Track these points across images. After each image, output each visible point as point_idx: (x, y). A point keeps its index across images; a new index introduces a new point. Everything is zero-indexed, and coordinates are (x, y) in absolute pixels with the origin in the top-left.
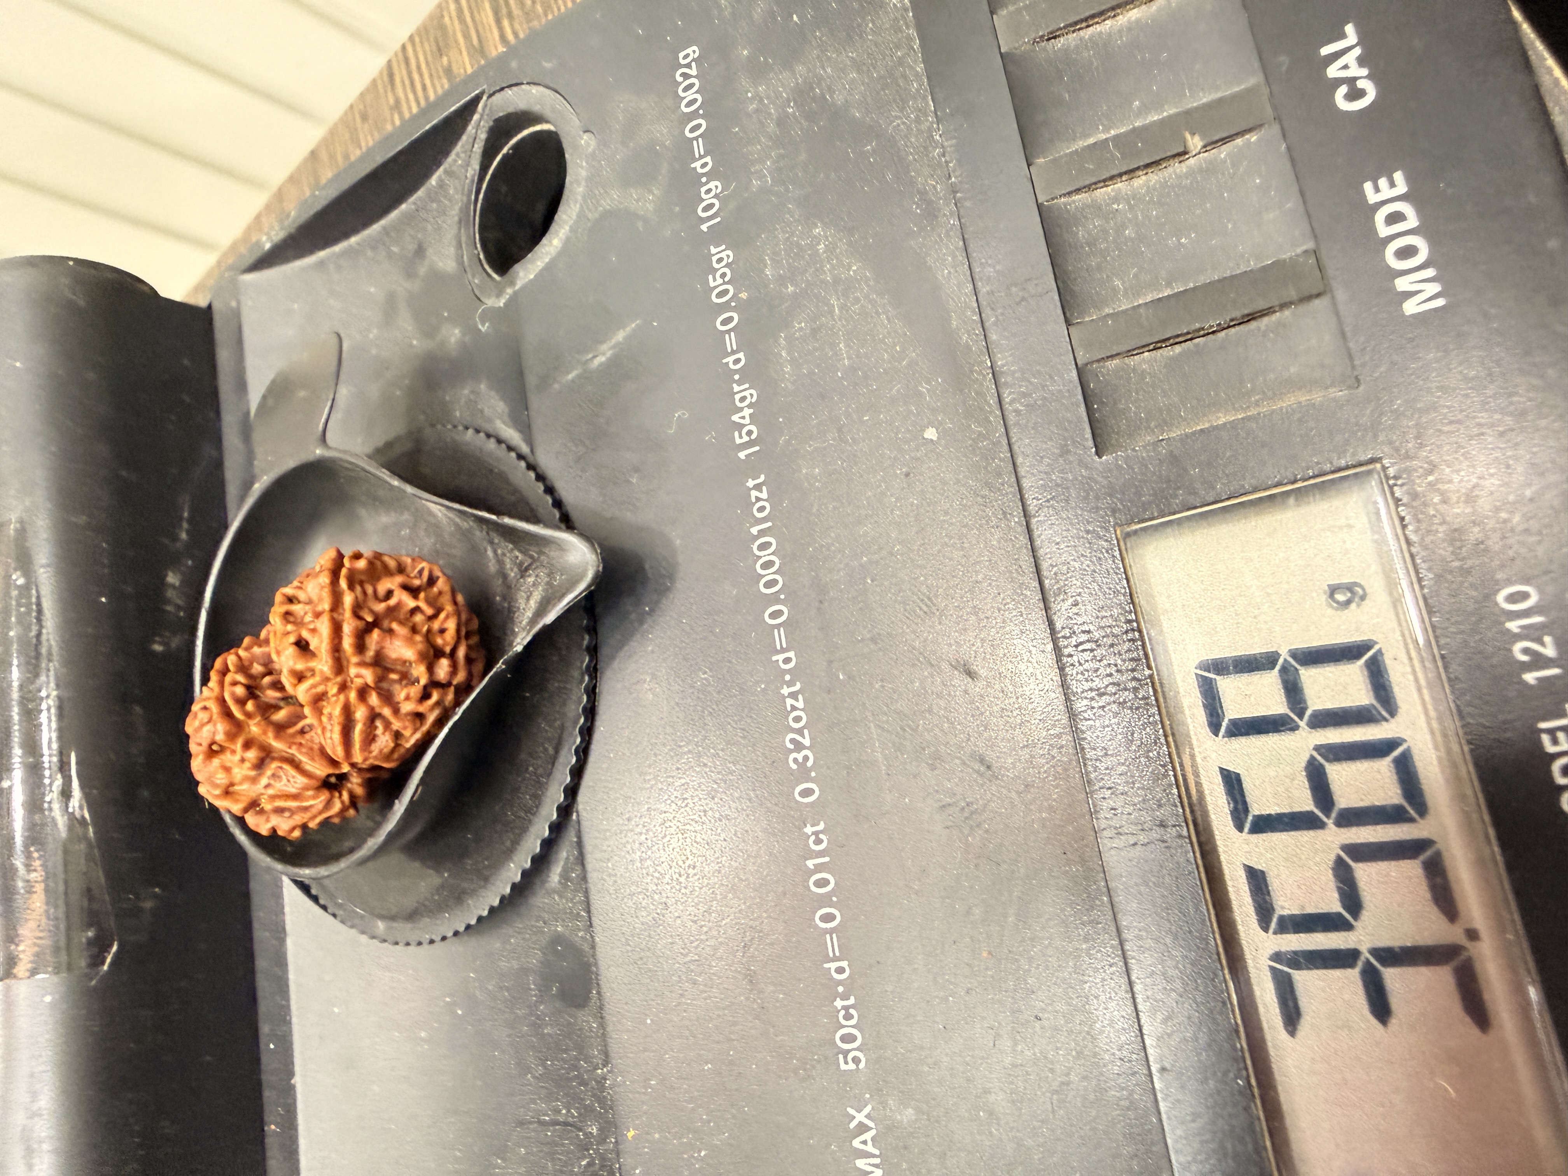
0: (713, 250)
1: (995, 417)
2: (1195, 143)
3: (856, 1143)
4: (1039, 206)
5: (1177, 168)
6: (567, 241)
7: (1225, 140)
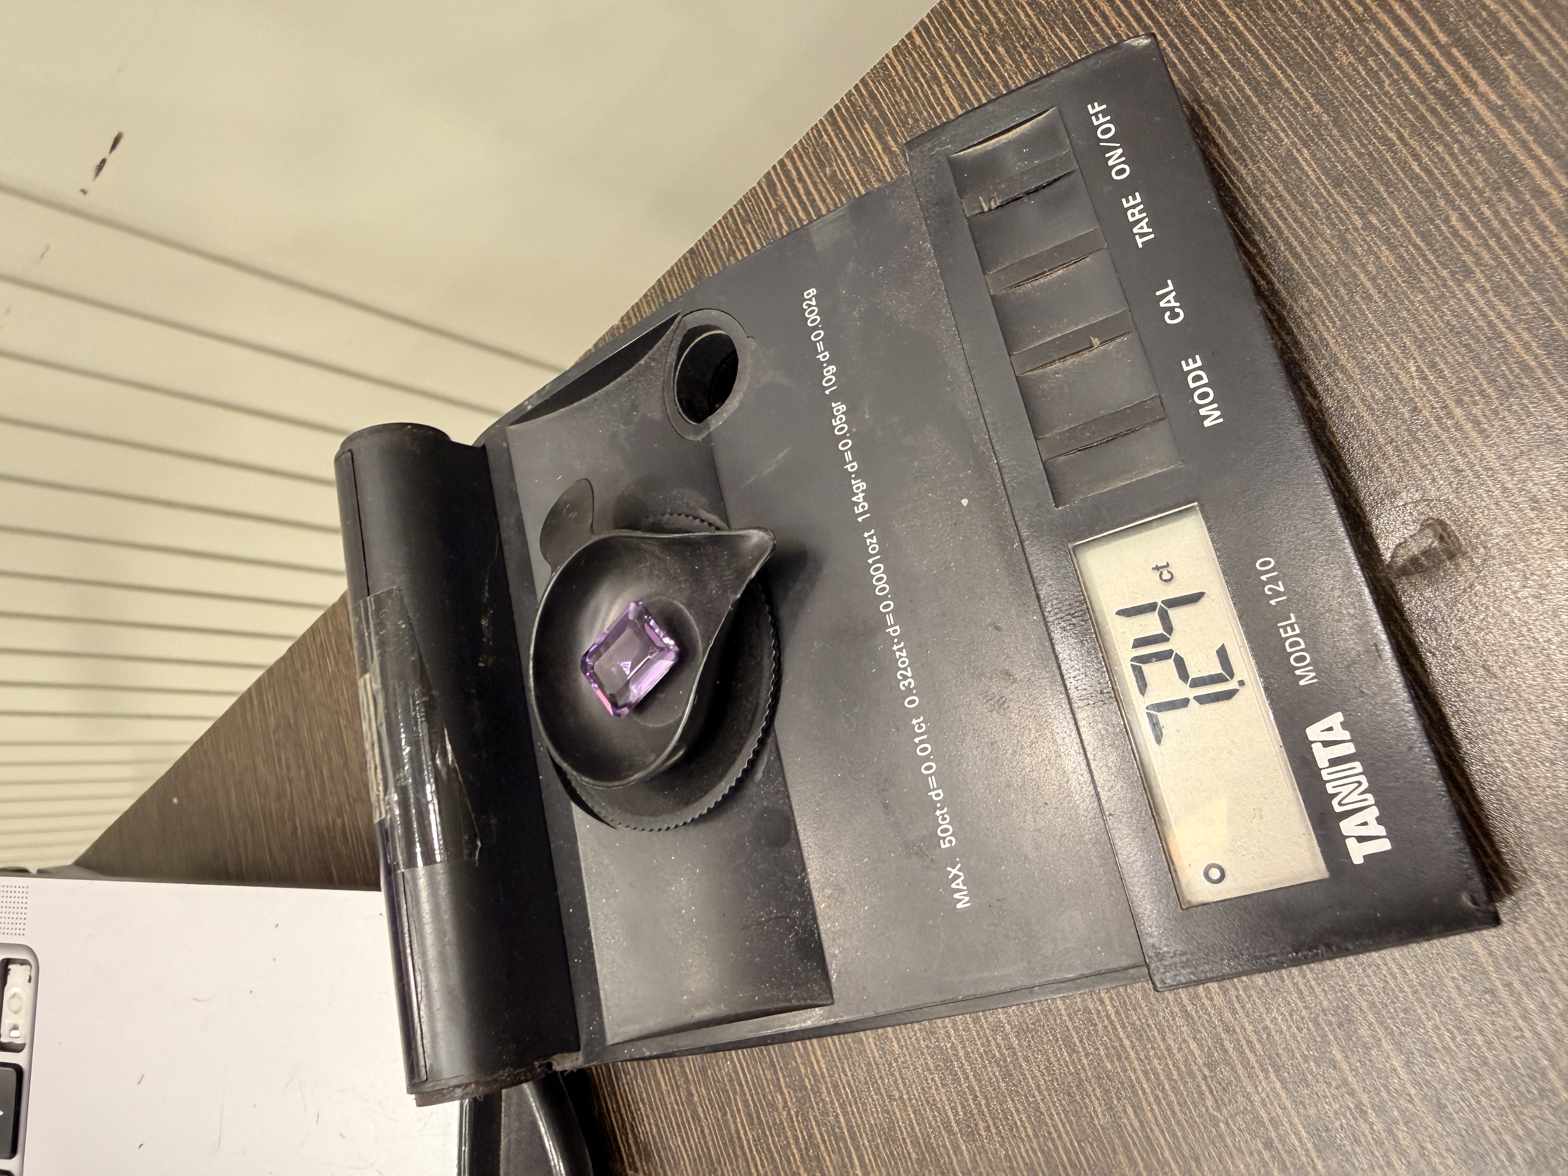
0: (834, 405)
1: (1001, 491)
2: (1096, 341)
3: (953, 886)
4: (1017, 377)
5: (1087, 354)
6: (742, 402)
7: (1112, 340)
